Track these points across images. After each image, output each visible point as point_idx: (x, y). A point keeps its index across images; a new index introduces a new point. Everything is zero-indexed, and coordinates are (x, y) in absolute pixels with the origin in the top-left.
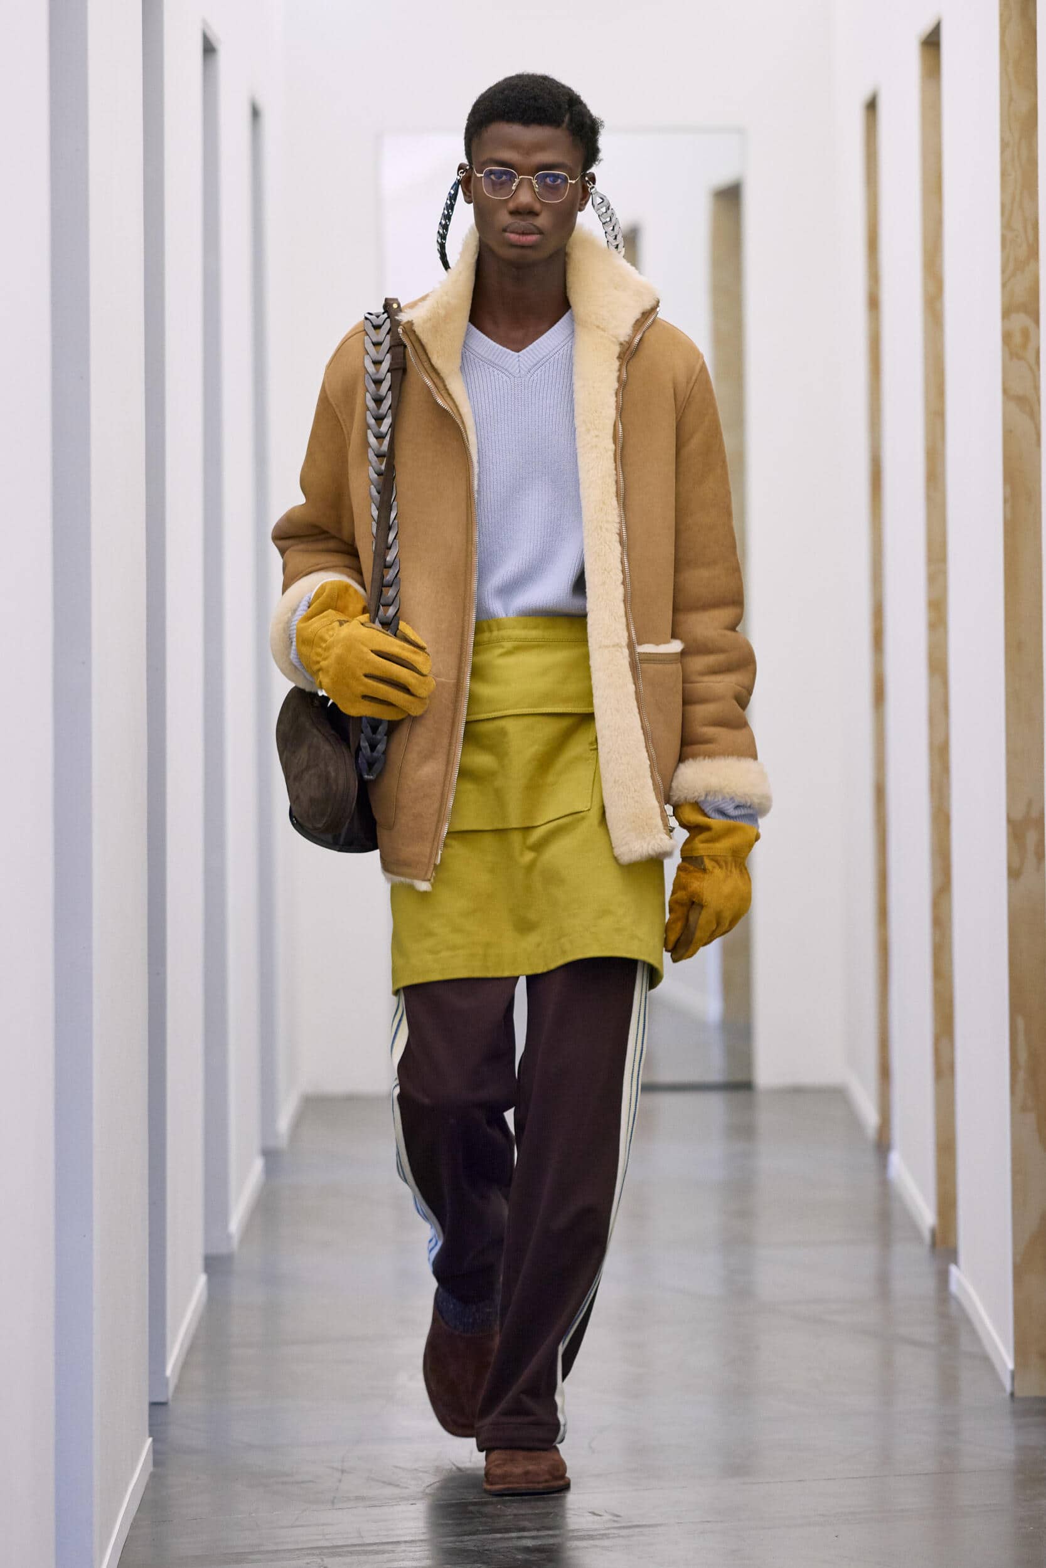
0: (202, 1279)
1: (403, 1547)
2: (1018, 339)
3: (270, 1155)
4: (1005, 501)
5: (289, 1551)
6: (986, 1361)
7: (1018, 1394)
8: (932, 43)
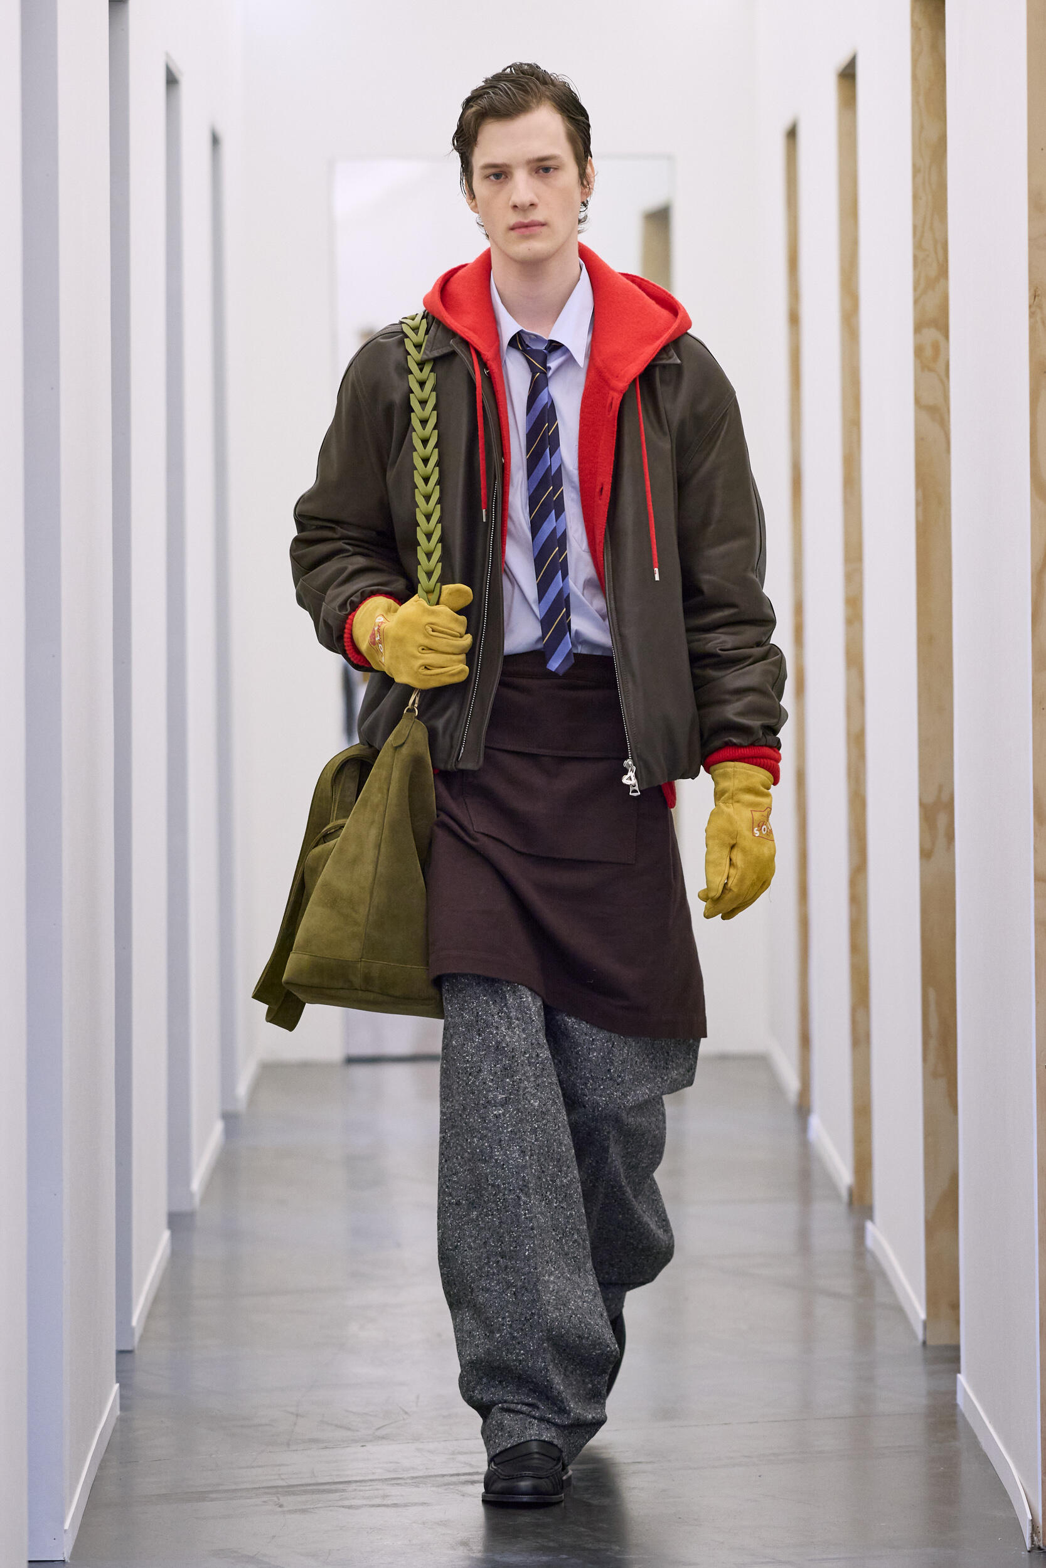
0: (166, 1235)
1: (353, 1486)
2: (929, 352)
3: (229, 1118)
4: (918, 504)
5: (247, 1489)
6: (899, 1311)
7: (929, 1343)
8: (848, 74)
